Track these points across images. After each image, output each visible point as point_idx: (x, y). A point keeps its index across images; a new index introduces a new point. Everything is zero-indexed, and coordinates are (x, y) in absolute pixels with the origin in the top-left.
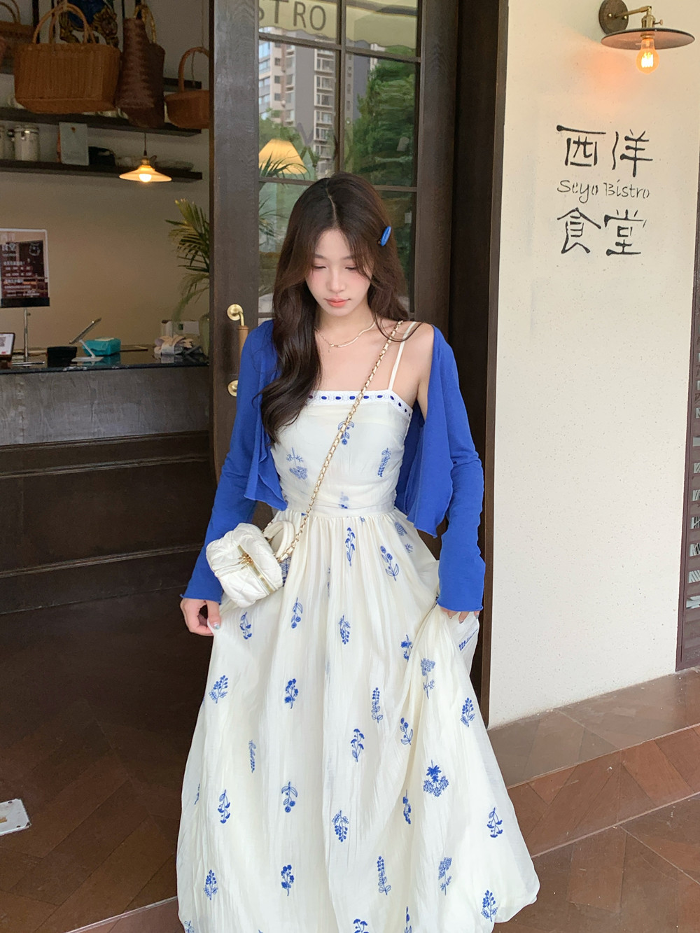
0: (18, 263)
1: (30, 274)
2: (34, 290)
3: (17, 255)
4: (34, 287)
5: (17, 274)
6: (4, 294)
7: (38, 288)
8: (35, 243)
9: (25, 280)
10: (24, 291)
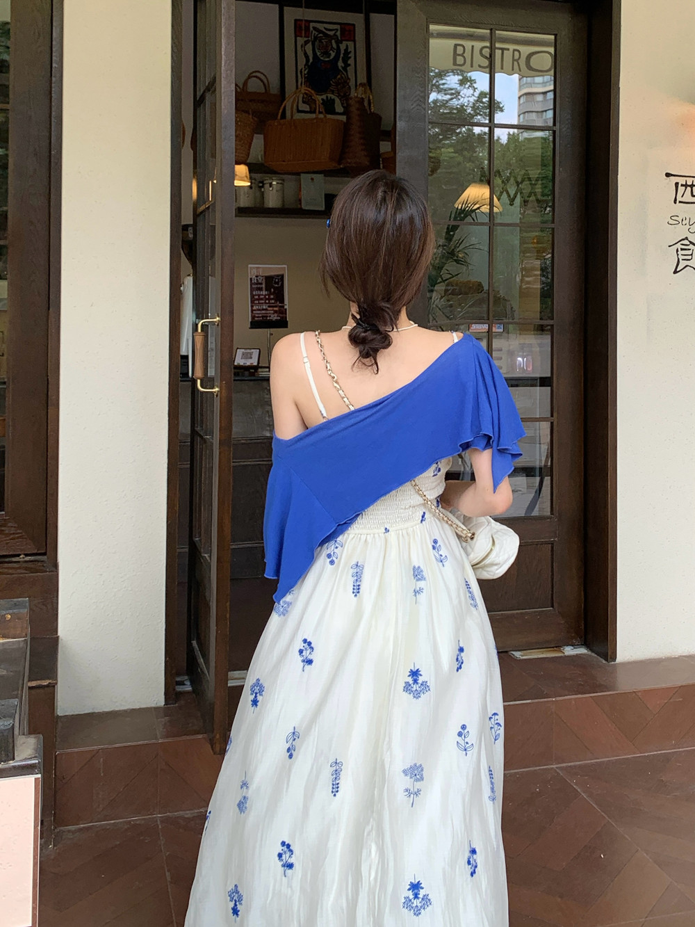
0: (264, 292)
1: (273, 301)
2: (276, 315)
3: (264, 286)
4: (275, 312)
5: (263, 302)
6: (253, 317)
7: (280, 313)
8: (278, 276)
9: (269, 307)
10: (268, 315)
